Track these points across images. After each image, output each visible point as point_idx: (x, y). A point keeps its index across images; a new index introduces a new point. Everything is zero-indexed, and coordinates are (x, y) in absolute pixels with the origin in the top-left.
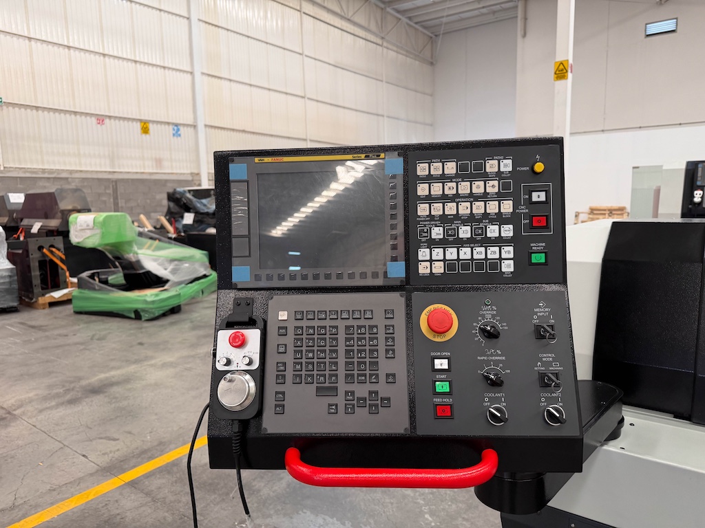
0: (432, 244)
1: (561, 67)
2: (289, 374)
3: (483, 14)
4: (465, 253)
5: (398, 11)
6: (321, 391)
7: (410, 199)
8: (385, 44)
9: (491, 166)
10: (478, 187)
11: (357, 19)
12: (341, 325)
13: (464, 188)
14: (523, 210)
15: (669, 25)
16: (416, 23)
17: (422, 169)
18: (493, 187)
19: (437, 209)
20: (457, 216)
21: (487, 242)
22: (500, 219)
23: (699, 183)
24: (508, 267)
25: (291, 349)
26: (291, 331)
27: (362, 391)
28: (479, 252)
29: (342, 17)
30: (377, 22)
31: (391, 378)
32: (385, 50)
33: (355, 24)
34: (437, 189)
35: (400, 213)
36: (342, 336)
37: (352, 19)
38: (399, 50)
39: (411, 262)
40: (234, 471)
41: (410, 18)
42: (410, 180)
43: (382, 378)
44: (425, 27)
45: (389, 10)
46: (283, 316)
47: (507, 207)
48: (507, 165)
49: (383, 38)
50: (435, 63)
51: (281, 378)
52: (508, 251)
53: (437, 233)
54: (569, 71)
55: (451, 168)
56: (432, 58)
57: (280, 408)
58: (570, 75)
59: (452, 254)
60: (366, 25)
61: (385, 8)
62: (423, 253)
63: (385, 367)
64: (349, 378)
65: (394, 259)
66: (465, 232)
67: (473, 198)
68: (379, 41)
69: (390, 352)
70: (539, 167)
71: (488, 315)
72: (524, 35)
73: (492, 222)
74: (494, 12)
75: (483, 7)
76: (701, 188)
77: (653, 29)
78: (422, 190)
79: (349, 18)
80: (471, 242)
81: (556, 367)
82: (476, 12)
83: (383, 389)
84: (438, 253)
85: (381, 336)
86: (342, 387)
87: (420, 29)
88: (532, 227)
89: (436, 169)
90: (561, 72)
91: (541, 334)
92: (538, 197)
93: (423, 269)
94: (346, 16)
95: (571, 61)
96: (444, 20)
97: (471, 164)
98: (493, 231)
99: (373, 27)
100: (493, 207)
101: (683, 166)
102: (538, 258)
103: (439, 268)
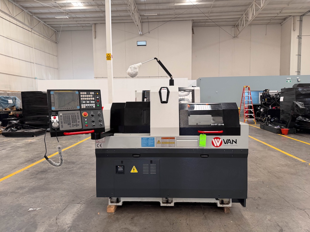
0: (83, 104)
1: (109, 56)
2: (63, 122)
3: (78, 26)
4: (88, 105)
5: (39, 18)
6: (68, 124)
7: (80, 97)
8: (33, 31)
9: (91, 93)
10: (89, 96)
11: (17, 18)
12: (71, 115)
13: (87, 96)
14: (96, 99)
15: (144, 43)
16: (48, 24)
17: (81, 93)
18: (91, 96)
19: (84, 99)
20: (87, 100)
21: (91, 103)
22: (93, 100)
23: (145, 97)
24: (94, 107)
25: (63, 119)
26: (62, 116)
27: (75, 124)
28: (90, 105)
29: (10, 16)
30: (28, 21)
31: (79, 122)
32: (33, 34)
33: (17, 20)
34: (84, 96)
35: (78, 99)
36: (71, 117)
37: (15, 17)
38: (40, 35)
39: (80, 106)
40: (56, 137)
41: (45, 22)
42: (80, 95)
43: (78, 122)
44: (52, 27)
45: (34, 16)
46: (61, 114)
47: (94, 99)
48: (93, 93)
49: (32, 29)
50: (57, 43)
51: (62, 123)
52: (94, 105)
53: (84, 102)
54: (111, 57)
55: (85, 93)
56: (56, 40)
57: (62, 127)
58: (112, 59)
59: (86, 105)
60: (23, 22)
61: (33, 16)
62: (82, 105)
63: (78, 121)
64: (73, 122)
65: (78, 106)
66: (88, 102)
67: (89, 97)
68: (30, 30)
69: (78, 118)
70: (97, 94)
71: (92, 113)
72: (95, 38)
73: (92, 101)
74: (83, 26)
75: (78, 24)
76: (146, 98)
77: (139, 43)
78: (81, 96)
79: (14, 17)
80: (89, 103)
81: (101, 119)
82: (75, 25)
83: (78, 123)
84: (84, 105)
85: (77, 117)
86: (72, 124)
87: (50, 27)
88: (97, 102)
89: (83, 93)
90: (109, 57)
91: (99, 115)
92: (98, 97)
93: (82, 107)
94: (12, 16)
95: (112, 54)
96: (62, 26)
97: (88, 93)
98: (92, 102)
99: (26, 23)
100: (92, 99)
101: (142, 92)
102: (98, 106)
103: (85, 107)
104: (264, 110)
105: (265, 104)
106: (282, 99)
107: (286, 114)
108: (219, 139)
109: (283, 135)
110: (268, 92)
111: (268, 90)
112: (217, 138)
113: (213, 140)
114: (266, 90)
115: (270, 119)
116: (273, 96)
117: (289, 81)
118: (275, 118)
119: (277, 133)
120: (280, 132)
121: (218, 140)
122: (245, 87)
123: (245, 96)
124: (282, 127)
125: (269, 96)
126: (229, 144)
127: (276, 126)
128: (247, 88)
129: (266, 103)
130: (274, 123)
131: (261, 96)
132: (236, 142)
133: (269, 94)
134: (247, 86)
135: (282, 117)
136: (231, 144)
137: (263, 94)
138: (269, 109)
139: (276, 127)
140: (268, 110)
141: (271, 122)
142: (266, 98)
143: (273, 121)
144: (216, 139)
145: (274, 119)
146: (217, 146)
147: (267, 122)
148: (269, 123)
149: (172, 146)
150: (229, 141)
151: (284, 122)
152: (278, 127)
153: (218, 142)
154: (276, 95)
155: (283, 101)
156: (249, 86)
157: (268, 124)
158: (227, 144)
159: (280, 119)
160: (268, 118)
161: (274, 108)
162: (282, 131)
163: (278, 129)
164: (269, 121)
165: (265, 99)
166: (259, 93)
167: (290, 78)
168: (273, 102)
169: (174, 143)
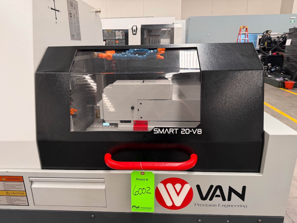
104: (262, 57)
105: (264, 49)
106: (288, 42)
107: (292, 62)
108: (183, 183)
109: (287, 90)
110: (269, 35)
111: (270, 31)
112: (174, 181)
113: (161, 187)
114: (267, 32)
115: (271, 68)
116: (275, 39)
117: (293, 21)
118: (277, 67)
119: (279, 87)
120: (283, 85)
121: (178, 186)
122: (242, 27)
123: (241, 39)
124: (285, 79)
125: (270, 39)
126: (217, 200)
127: (279, 77)
128: (245, 29)
129: (265, 47)
130: (276, 74)
131: (260, 39)
132: (242, 196)
133: (270, 36)
134: (244, 27)
135: (285, 65)
136: (224, 199)
137: (262, 36)
138: (268, 55)
139: (277, 79)
140: (267, 57)
141: (271, 72)
142: (266, 41)
143: (274, 71)
144: (169, 186)
145: (275, 68)
146: (174, 207)
147: (266, 72)
148: (269, 73)
149: (18, 202)
150: (218, 193)
151: (287, 73)
152: (281, 79)
153: (178, 194)
154: (278, 37)
155: (290, 45)
156: (246, 27)
157: (267, 75)
158: (211, 199)
159: (283, 68)
160: (268, 66)
161: (274, 54)
162: (286, 85)
163: (280, 82)
164: (269, 71)
165: (264, 43)
166: (258, 35)
167: (295, 17)
168: (274, 46)
169: (24, 194)
